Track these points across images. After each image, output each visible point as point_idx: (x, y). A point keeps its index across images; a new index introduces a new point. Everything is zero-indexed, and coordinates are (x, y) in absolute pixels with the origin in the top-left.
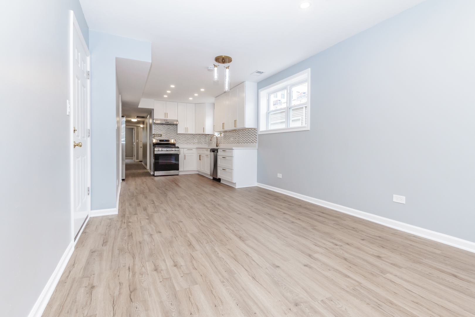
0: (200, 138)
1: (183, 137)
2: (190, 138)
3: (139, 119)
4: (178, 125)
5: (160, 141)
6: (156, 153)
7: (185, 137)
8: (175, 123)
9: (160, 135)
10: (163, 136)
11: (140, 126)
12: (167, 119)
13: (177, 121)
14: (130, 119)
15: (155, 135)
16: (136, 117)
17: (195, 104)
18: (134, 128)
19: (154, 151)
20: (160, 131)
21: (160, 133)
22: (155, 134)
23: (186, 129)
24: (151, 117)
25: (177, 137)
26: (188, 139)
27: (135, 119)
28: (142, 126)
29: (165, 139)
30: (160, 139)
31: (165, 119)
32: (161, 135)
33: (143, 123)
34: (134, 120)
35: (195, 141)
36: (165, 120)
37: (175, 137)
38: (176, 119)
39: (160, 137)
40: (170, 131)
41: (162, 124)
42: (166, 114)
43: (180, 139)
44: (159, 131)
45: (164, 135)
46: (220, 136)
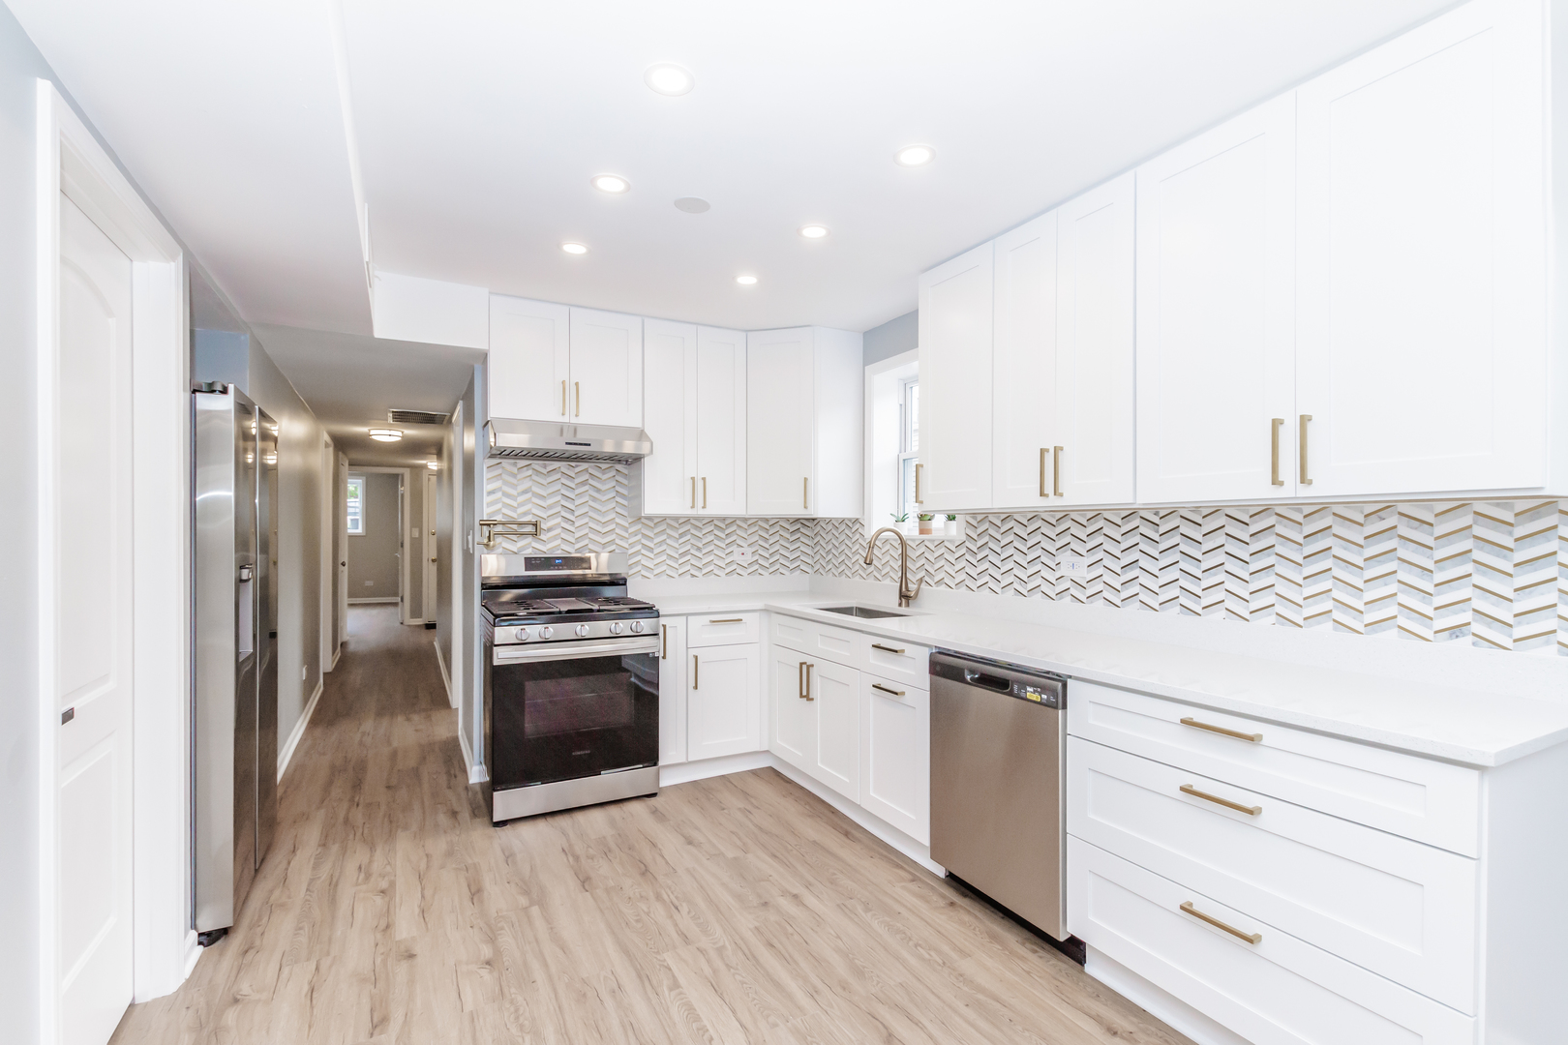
0: (766, 540)
1: (670, 536)
2: (710, 538)
3: (413, 432)
4: (647, 462)
5: (530, 563)
6: (502, 657)
7: (682, 535)
8: (629, 448)
9: (530, 529)
10: (549, 530)
11: (424, 467)
12: (574, 420)
13: (641, 435)
14: (360, 430)
15: (499, 528)
16: (390, 420)
17: (747, 331)
18: (403, 475)
19: (489, 648)
20: (529, 501)
21: (525, 514)
22: (499, 518)
23: (698, 487)
24: (469, 419)
25: (635, 534)
26: (699, 549)
27: (390, 427)
28: (433, 465)
29: (558, 553)
30: (529, 553)
31: (566, 419)
32: (535, 525)
33: (438, 449)
34: (387, 434)
35: (736, 557)
36: (561, 429)
37: (623, 538)
38: (635, 422)
39: (529, 539)
40: (594, 499)
41: (546, 456)
42: (571, 392)
43: (651, 550)
44: (521, 499)
45: (550, 524)
46: (922, 532)
